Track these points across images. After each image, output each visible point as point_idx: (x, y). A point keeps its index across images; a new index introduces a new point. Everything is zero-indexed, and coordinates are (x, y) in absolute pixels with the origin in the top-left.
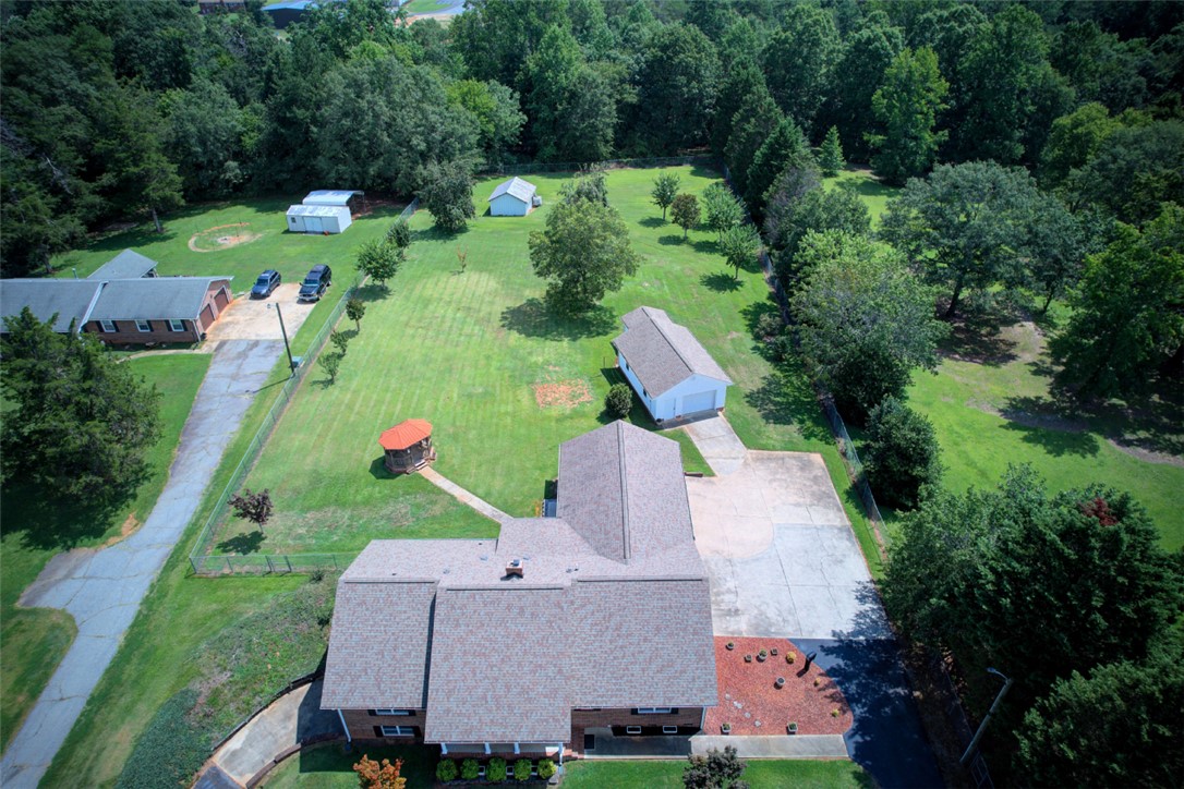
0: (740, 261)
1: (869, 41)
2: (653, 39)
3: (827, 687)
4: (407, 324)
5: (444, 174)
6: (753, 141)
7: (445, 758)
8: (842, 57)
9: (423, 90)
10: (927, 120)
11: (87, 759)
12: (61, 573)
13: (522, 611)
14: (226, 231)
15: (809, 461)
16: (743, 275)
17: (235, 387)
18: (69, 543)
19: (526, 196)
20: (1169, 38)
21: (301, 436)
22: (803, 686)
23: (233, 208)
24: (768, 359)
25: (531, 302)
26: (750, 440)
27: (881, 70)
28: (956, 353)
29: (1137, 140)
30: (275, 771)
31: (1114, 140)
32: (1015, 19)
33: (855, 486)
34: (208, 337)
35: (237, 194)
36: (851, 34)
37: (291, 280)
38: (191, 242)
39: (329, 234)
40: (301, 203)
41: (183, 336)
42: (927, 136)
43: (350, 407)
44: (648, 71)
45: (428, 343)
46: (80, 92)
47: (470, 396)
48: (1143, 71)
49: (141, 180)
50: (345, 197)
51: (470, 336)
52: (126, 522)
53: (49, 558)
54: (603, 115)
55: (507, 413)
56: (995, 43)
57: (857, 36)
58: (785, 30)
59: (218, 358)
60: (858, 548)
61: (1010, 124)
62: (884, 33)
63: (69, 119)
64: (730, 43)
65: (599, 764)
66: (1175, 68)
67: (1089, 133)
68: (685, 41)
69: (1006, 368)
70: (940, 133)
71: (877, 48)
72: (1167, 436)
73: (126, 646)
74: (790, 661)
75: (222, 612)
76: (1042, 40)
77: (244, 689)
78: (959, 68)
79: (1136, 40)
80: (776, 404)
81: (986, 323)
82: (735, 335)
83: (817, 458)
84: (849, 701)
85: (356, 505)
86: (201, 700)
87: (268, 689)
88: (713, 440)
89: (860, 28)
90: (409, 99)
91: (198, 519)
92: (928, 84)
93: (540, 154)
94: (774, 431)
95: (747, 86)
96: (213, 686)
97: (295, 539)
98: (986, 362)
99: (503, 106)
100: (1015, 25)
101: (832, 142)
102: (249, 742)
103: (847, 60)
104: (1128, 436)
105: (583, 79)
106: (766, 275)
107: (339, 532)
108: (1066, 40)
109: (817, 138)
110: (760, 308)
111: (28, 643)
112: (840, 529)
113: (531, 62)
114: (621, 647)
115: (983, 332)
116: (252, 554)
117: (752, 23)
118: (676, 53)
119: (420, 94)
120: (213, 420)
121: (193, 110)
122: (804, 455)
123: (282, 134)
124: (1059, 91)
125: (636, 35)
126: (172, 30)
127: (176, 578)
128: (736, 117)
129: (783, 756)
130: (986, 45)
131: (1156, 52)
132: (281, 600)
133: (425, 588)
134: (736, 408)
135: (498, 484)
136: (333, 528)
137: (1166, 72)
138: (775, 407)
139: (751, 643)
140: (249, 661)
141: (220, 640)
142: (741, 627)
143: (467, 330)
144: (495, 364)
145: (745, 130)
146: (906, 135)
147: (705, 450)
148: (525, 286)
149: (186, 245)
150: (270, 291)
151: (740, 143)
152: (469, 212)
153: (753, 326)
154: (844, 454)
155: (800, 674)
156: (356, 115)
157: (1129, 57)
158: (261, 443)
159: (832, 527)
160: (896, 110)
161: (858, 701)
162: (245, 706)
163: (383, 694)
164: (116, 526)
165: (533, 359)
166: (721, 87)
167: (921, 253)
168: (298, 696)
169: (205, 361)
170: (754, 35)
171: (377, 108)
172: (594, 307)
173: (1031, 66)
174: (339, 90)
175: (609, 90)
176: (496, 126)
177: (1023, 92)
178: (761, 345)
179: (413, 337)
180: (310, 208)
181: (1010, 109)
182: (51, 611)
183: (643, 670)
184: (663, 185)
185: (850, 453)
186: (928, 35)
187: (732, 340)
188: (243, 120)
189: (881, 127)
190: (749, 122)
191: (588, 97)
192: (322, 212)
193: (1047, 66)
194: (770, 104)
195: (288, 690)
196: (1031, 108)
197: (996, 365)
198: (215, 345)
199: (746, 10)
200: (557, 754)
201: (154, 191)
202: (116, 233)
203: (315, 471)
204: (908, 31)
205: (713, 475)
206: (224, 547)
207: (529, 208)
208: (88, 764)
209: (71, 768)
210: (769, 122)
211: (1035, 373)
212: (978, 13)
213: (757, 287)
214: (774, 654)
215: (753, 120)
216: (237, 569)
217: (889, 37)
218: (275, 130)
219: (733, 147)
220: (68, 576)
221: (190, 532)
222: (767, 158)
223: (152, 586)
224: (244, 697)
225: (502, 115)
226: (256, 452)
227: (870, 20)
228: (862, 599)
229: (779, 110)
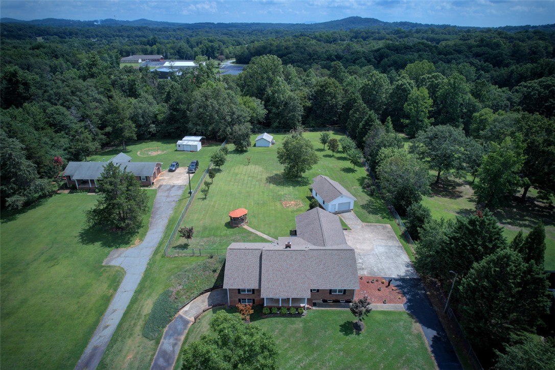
0: (355, 163)
1: (402, 85)
2: (317, 83)
3: (396, 290)
4: (230, 181)
5: (240, 130)
6: (359, 120)
7: (265, 307)
8: (391, 91)
9: (231, 99)
10: (425, 114)
11: (138, 308)
12: (116, 255)
13: (292, 257)
14: (151, 150)
15: (386, 226)
16: (356, 168)
17: (168, 200)
18: (117, 246)
19: (270, 140)
20: (517, 87)
21: (197, 215)
22: (388, 290)
23: (152, 142)
24: (368, 195)
25: (276, 175)
26: (364, 220)
27: (407, 96)
28: (439, 194)
29: (503, 120)
30: (204, 314)
31: (495, 121)
32: (456, 78)
33: (403, 234)
34: (155, 183)
35: (153, 137)
36: (395, 82)
37: (183, 166)
38: (138, 153)
39: (193, 151)
40: (181, 140)
41: (147, 182)
42: (426, 120)
43: (214, 206)
44: (315, 95)
45: (239, 187)
46: (98, 98)
47: (258, 204)
48: (508, 99)
49: (122, 130)
50: (199, 138)
51: (255, 185)
52: (136, 240)
53: (111, 251)
54: (298, 111)
55: (272, 210)
56: (449, 87)
57: (397, 83)
58: (368, 81)
59: (160, 190)
60: (405, 252)
61: (458, 116)
62: (408, 82)
63: (96, 108)
64: (347, 85)
65: (318, 311)
66: (520, 98)
67: (486, 119)
68: (330, 84)
69: (458, 200)
70: (431, 119)
71: (405, 88)
72: (518, 222)
73: (145, 277)
74: (383, 283)
75: (177, 268)
76: (467, 87)
77: (187, 291)
78: (437, 95)
79: (505, 88)
80: (372, 208)
81: (451, 185)
82: (355, 187)
83: (389, 226)
84: (404, 294)
85: (221, 236)
86: (174, 293)
87: (196, 292)
88: (350, 219)
89: (398, 80)
90: (226, 102)
91: (163, 240)
92: (425, 101)
93: (272, 126)
94: (372, 217)
95: (355, 101)
96: (177, 290)
97: (200, 246)
98: (451, 198)
99: (258, 107)
100: (456, 80)
101: (388, 123)
102: (191, 308)
103: (393, 92)
104: (504, 221)
105: (290, 98)
106: (365, 168)
107: (217, 244)
108: (477, 87)
109: (383, 121)
110: (364, 178)
111: (109, 276)
112: (399, 247)
113: (269, 91)
114: (326, 270)
115: (450, 188)
116: (185, 250)
117: (355, 78)
118: (327, 88)
119: (230, 100)
120: (162, 210)
121: (141, 104)
122: (384, 225)
123: (174, 114)
124: (475, 105)
125: (310, 82)
126: (132, 76)
127: (158, 257)
128: (351, 112)
129: (382, 310)
130: (446, 87)
131: (513, 93)
132: (198, 264)
133: (257, 251)
134: (357, 210)
135: (272, 231)
136: (214, 243)
137: (517, 100)
138: (371, 210)
139: (368, 278)
140: (189, 283)
141: (178, 275)
142: (365, 273)
143: (253, 183)
144: (266, 194)
145: (355, 117)
146: (418, 120)
147: (347, 222)
148: (274, 170)
149: (137, 154)
150: (176, 169)
151: (353, 121)
152: (249, 145)
153: (361, 184)
154: (399, 225)
155: (387, 287)
156: (205, 107)
157: (502, 94)
158: (183, 216)
159: (395, 246)
160: (413, 110)
161: (408, 294)
162: (188, 297)
163: (244, 284)
164: (133, 242)
165: (280, 193)
166: (344, 101)
167: (424, 159)
168: (206, 296)
169: (155, 191)
170: (357, 83)
171: (214, 105)
172: (301, 177)
173: (464, 95)
174: (199, 98)
175: (300, 101)
176: (256, 114)
177: (462, 104)
178: (366, 190)
179: (233, 185)
180: (186, 142)
181: (457, 111)
182: (115, 266)
183: (334, 277)
184: (324, 136)
185: (401, 224)
186: (424, 83)
187: (354, 189)
188: (159, 109)
189: (408, 117)
190: (356, 114)
191: (292, 104)
192: (191, 143)
193: (470, 95)
194: (364, 107)
195: (202, 293)
196: (465, 110)
197: (455, 199)
198: (158, 186)
199: (352, 74)
200: (304, 307)
201: (127, 134)
202: (108, 150)
203: (204, 226)
204: (416, 82)
205: (351, 230)
206: (175, 248)
207: (271, 145)
208: (139, 309)
209: (133, 310)
210: (364, 113)
211: (469, 201)
212: (442, 76)
213: (363, 172)
214: (377, 281)
215: (358, 113)
216: (180, 255)
217: (409, 84)
218: (171, 113)
219: (350, 124)
220: (119, 256)
221: (161, 244)
222: (364, 126)
223: (150, 259)
224: (188, 294)
225: (258, 110)
226: (181, 220)
227: (402, 78)
228: (407, 266)
229: (368, 109)
